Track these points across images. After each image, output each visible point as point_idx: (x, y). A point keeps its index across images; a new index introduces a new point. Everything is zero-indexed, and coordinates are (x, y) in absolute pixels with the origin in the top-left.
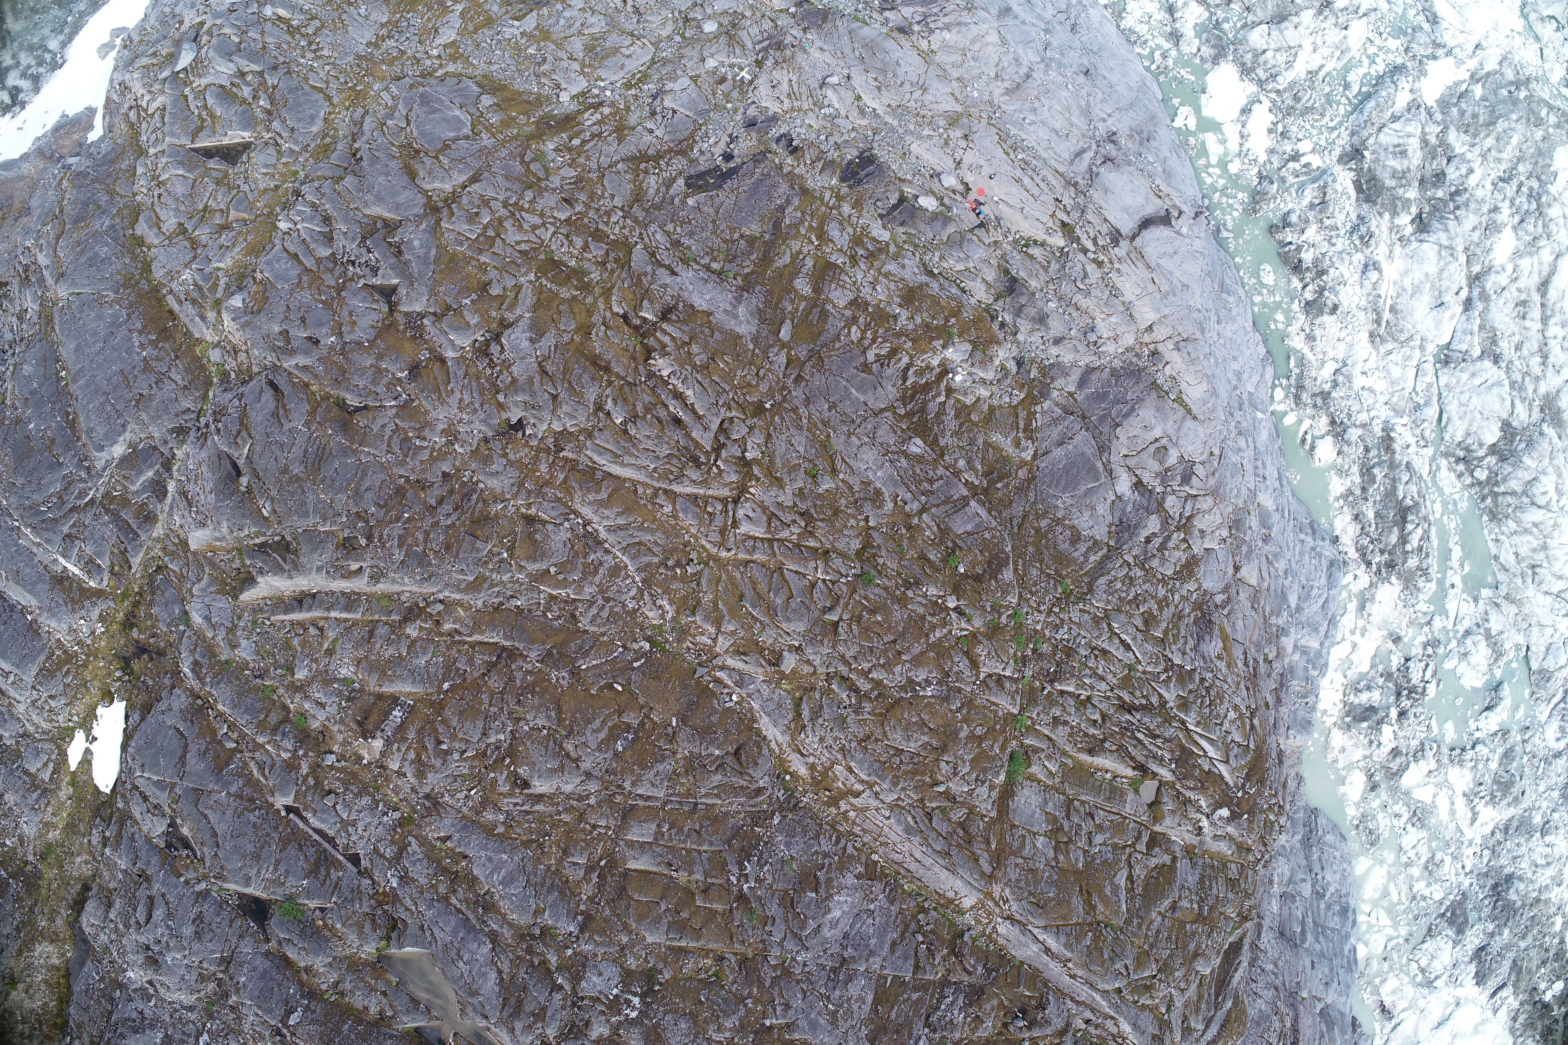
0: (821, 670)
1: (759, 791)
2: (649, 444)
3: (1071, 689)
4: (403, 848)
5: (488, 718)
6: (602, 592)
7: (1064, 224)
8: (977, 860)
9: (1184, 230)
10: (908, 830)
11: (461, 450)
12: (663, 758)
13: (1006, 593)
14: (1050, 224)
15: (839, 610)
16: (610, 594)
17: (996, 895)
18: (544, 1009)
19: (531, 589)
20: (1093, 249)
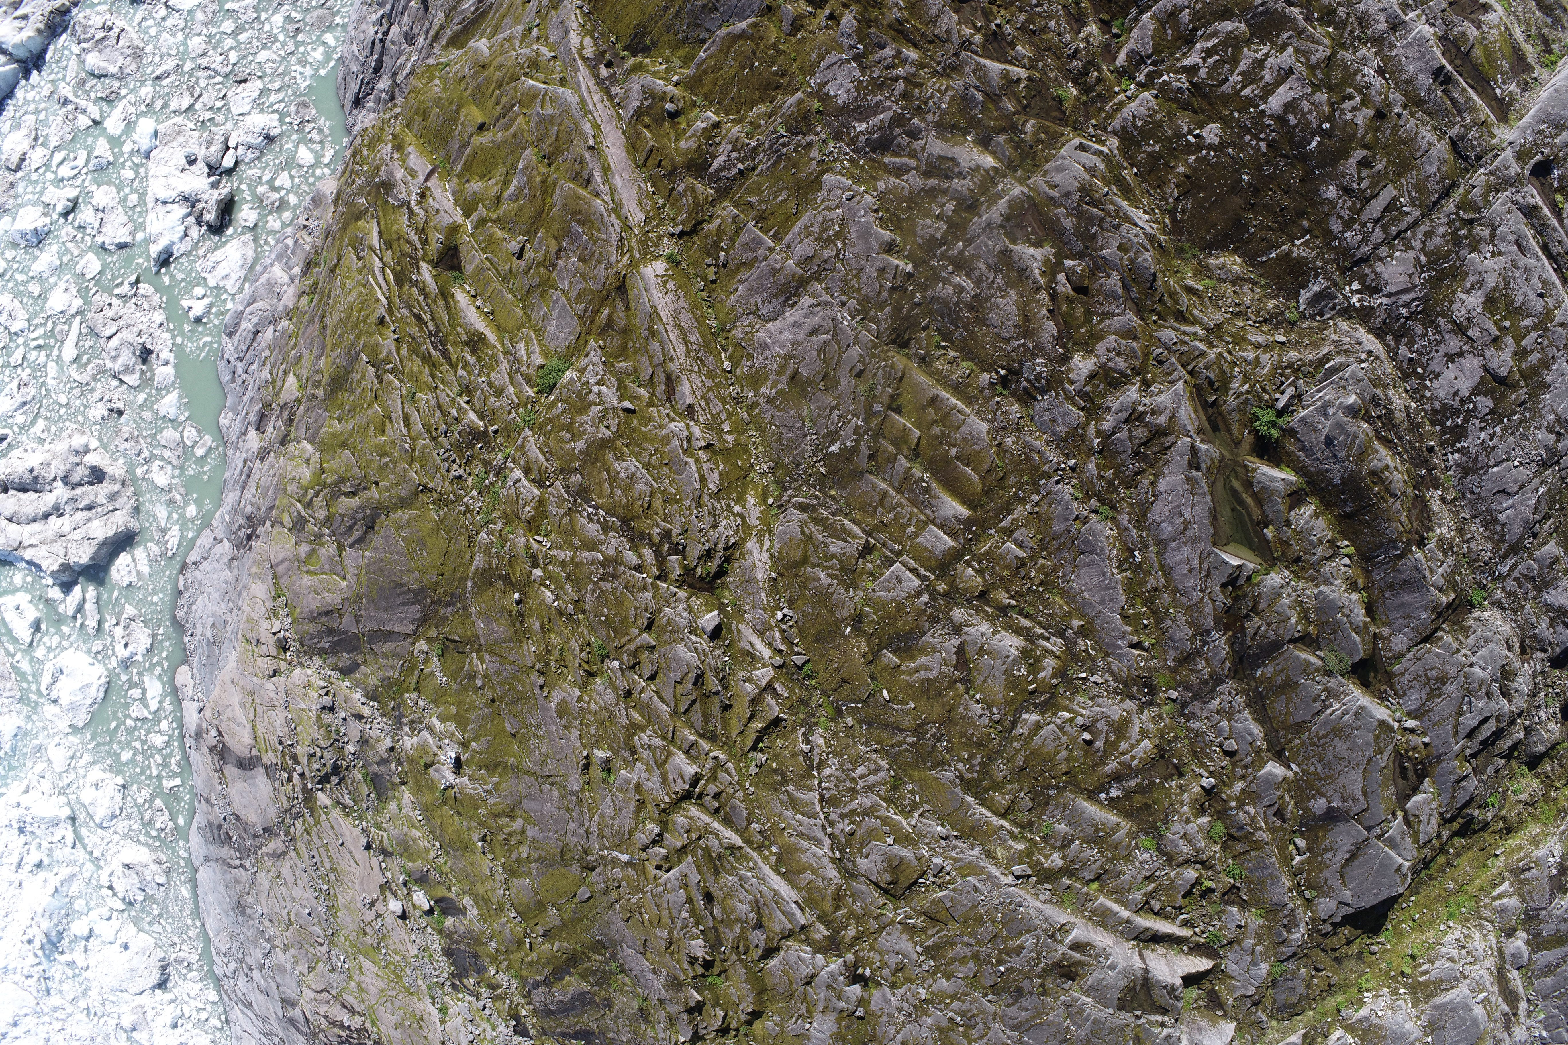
2: (743, 895)
4: (1184, 661)
5: (1027, 740)
6: (856, 792)
7: (311, 810)
9: (214, 733)
11: (922, 991)
12: (877, 600)
13: (487, 548)
14: (323, 817)
15: (638, 642)
16: (848, 783)
17: (627, 260)
18: (1127, 421)
19: (919, 835)
20: (295, 775)
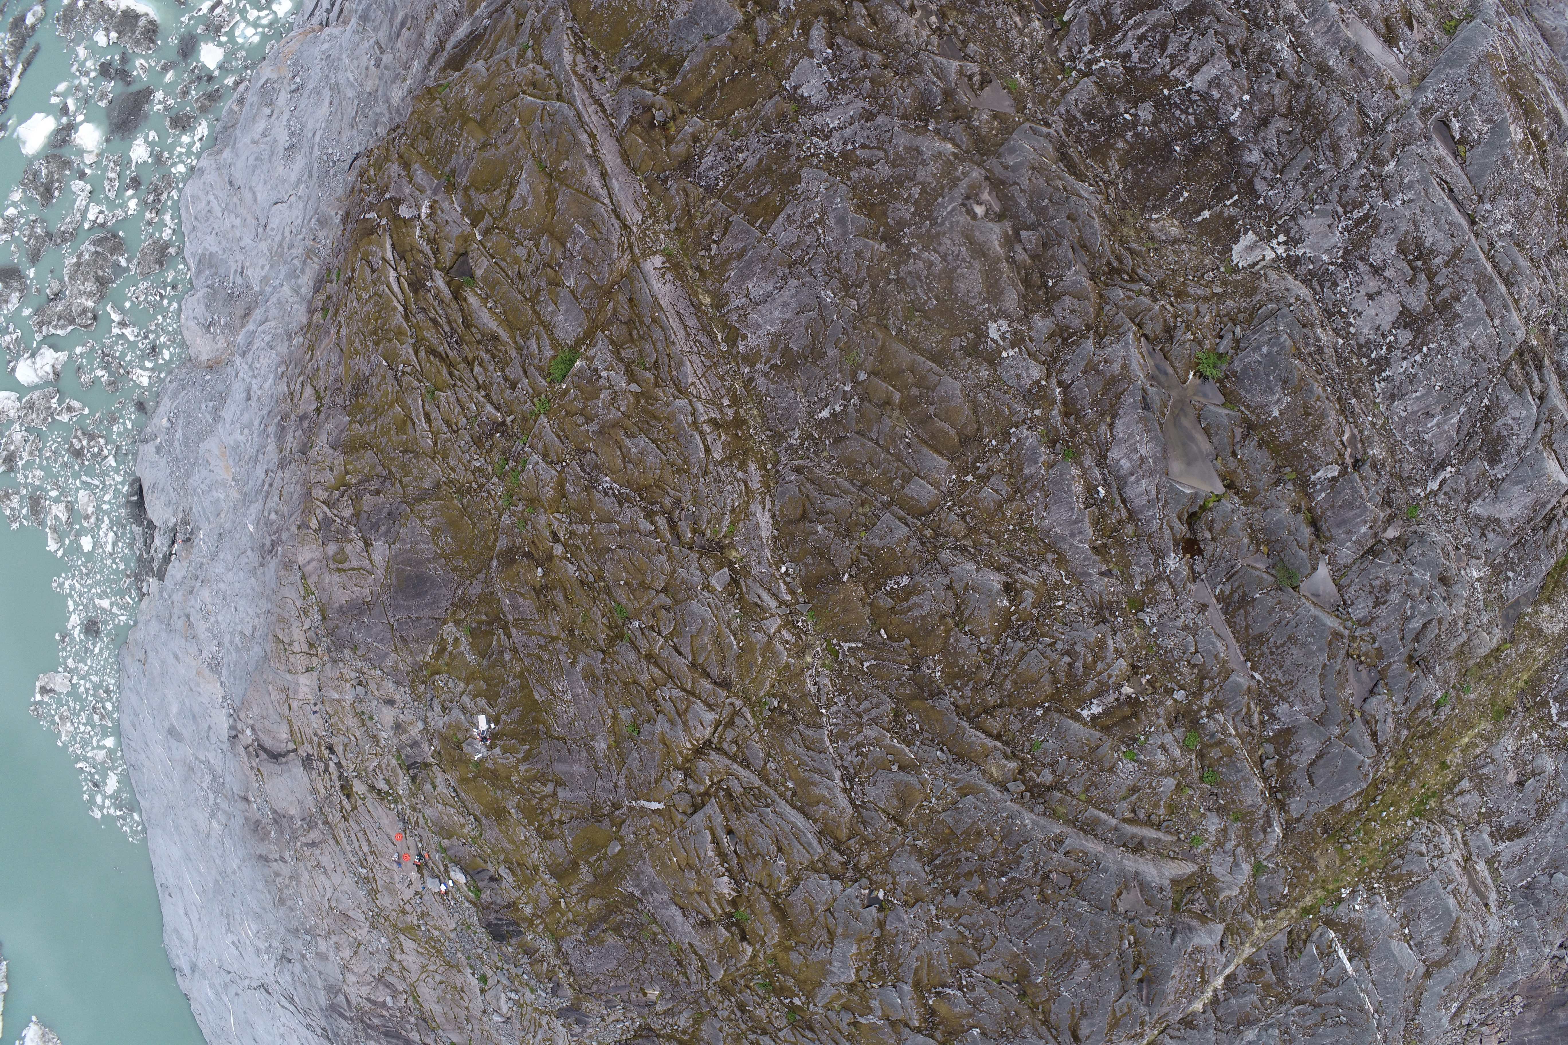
0: (694, 556)
1: (798, 470)
2: (763, 830)
3: (489, 407)
4: (1150, 584)
5: (1013, 665)
6: (861, 725)
7: (348, 797)
8: (631, 300)
9: (248, 732)
10: (680, 364)
11: (932, 908)
12: (871, 548)
13: (510, 528)
14: (360, 802)
15: (656, 603)
16: (854, 718)
17: (627, 256)
18: (1085, 372)
19: (921, 761)
20: (332, 765)
